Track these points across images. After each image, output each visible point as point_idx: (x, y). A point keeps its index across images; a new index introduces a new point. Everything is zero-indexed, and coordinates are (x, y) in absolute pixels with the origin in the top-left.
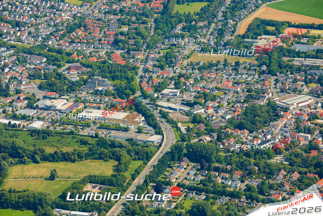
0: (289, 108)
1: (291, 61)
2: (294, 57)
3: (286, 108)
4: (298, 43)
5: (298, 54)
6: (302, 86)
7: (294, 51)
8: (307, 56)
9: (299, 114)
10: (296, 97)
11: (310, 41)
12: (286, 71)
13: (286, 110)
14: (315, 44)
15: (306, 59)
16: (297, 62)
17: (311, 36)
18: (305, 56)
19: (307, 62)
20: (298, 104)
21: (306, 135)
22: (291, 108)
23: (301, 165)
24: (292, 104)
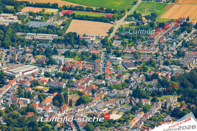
0: (15, 76)
1: (24, 36)
2: (27, 32)
3: (12, 77)
4: (33, 20)
5: (31, 30)
6: (30, 57)
7: (27, 27)
8: (39, 31)
9: (22, 81)
10: (22, 67)
11: (44, 19)
12: (17, 44)
13: (12, 78)
14: (48, 21)
15: (38, 34)
16: (29, 36)
17: (45, 14)
18: (37, 31)
19: (38, 37)
20: (23, 73)
21: (25, 99)
22: (17, 76)
23: (17, 125)
24: (18, 73)
